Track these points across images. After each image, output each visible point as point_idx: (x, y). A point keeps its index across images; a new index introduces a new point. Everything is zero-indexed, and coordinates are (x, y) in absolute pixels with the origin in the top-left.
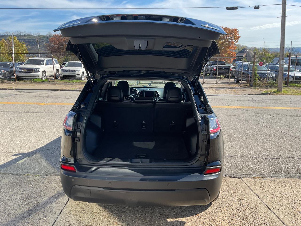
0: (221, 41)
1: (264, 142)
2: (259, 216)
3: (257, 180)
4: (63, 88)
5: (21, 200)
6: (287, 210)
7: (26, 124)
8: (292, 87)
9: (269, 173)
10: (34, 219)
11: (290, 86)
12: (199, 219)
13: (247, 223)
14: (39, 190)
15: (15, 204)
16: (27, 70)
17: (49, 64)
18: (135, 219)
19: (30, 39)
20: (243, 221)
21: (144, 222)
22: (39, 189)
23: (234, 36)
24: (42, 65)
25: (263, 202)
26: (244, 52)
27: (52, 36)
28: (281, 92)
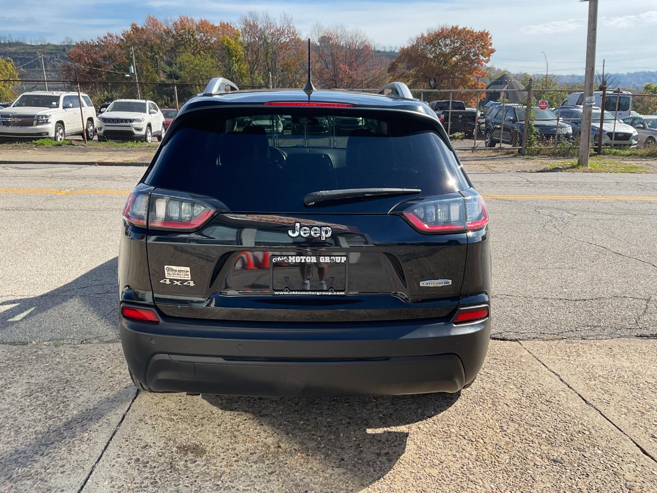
0: (454, 59)
1: (559, 265)
2: (565, 416)
3: (552, 343)
4: (105, 160)
5: (26, 398)
6: (623, 403)
7: (25, 235)
8: (607, 156)
9: (577, 330)
10: (61, 436)
11: (604, 154)
12: (435, 426)
13: (542, 433)
14: (66, 375)
15: (14, 406)
16: (20, 120)
17: (71, 105)
18: (293, 429)
19: (24, 53)
20: (531, 428)
21: (313, 435)
22: (66, 373)
23: (483, 47)
24: (55, 107)
25: (571, 388)
26: (501, 84)
27: (73, 46)
28: (587, 166)
